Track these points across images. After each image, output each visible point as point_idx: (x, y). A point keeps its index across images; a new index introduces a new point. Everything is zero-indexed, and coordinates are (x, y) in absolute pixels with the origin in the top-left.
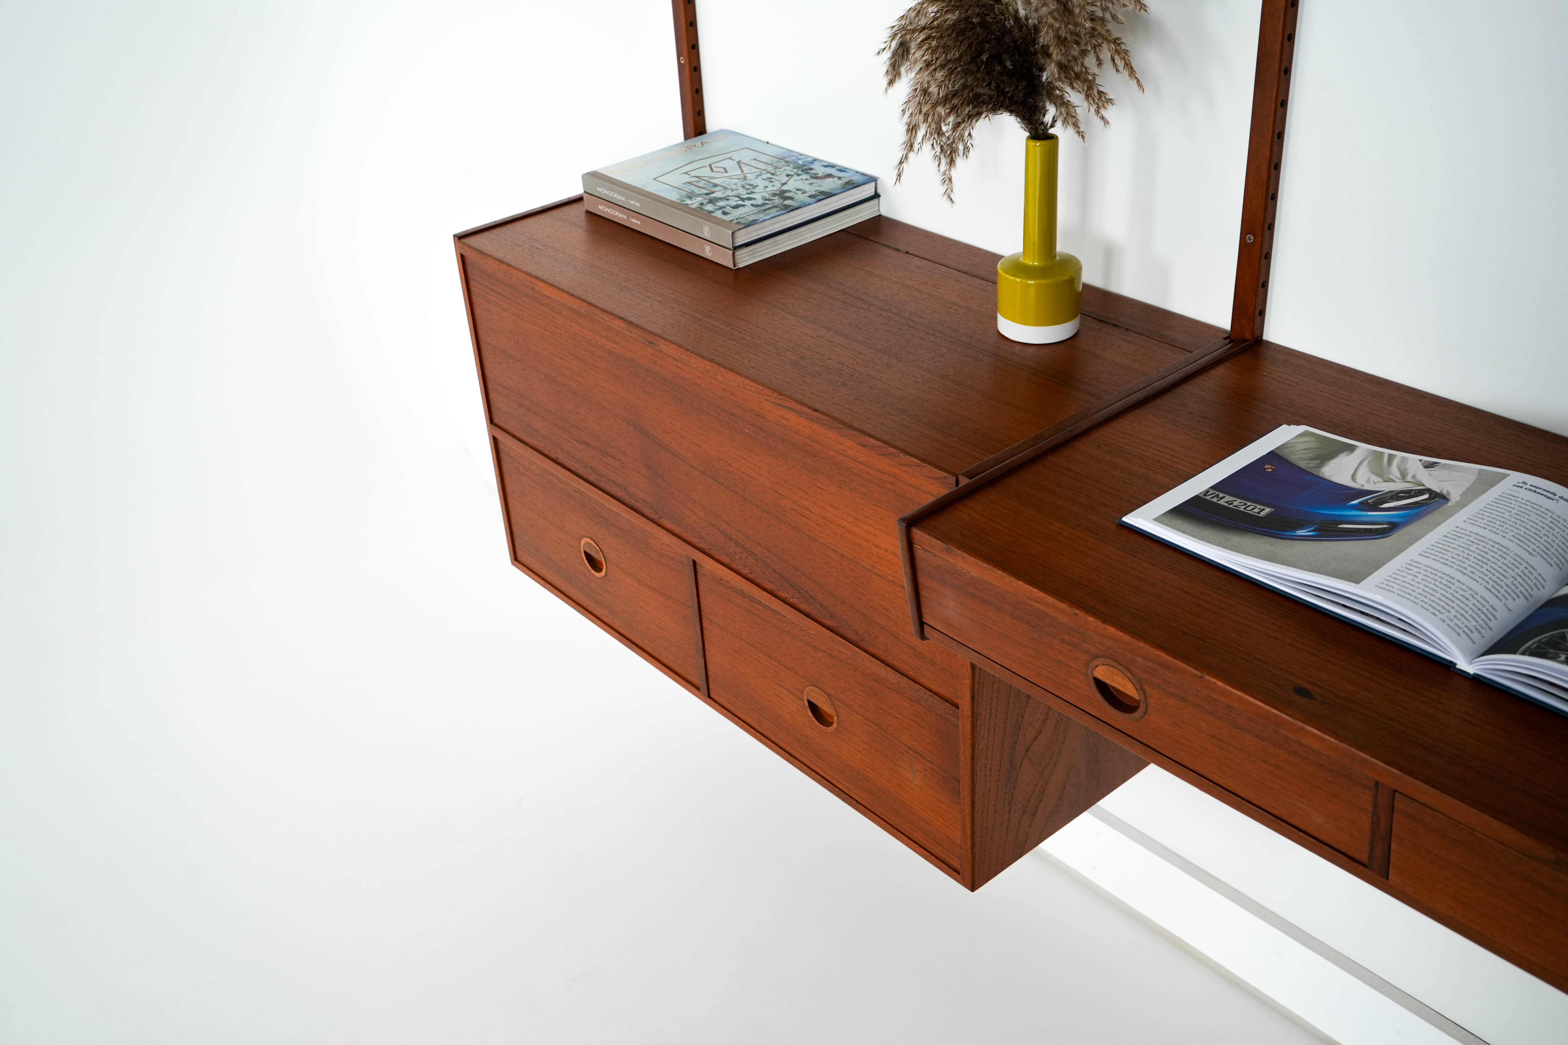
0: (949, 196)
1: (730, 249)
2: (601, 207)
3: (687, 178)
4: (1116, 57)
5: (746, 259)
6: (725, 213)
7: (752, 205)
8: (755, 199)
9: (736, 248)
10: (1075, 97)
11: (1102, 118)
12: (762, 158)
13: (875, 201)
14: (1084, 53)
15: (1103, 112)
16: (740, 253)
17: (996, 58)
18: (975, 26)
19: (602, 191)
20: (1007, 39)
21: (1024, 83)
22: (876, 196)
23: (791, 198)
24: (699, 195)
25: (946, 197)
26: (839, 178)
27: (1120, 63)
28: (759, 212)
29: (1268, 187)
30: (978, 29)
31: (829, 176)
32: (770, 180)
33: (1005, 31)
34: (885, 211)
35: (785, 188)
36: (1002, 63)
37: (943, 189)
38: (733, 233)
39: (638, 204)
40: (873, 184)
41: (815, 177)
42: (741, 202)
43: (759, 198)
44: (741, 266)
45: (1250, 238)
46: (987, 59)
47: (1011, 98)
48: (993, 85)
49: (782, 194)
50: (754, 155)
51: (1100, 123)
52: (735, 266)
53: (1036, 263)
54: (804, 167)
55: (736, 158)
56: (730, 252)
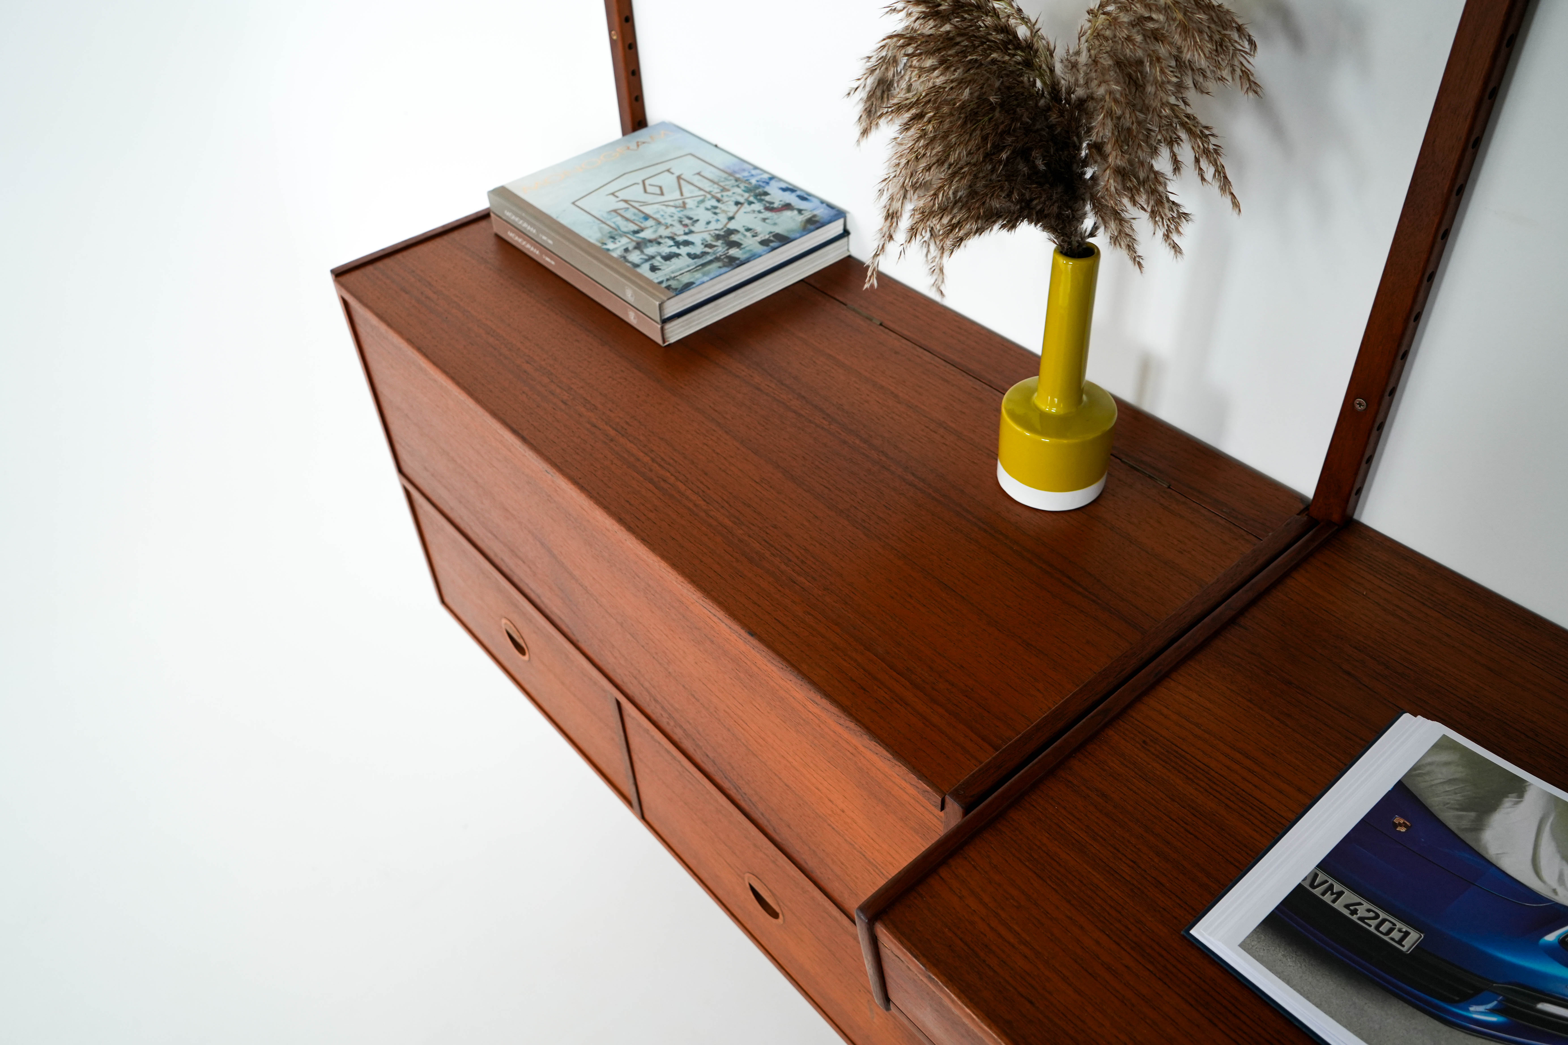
0: (939, 288)
1: (659, 321)
3: (613, 203)
4: (1204, 164)
5: (674, 334)
6: (653, 269)
7: (689, 255)
8: (692, 243)
9: (665, 321)
10: (1135, 215)
11: (1174, 248)
12: (709, 172)
13: (844, 241)
15: (1175, 237)
16: (669, 327)
17: (1022, 155)
18: (992, 109)
19: (513, 214)
22: (846, 233)
23: (739, 245)
24: (625, 234)
26: (800, 211)
28: (697, 269)
29: (1400, 344)
30: (997, 113)
31: (788, 206)
32: (714, 210)
35: (732, 225)
36: (1030, 163)
38: (662, 299)
40: (841, 221)
41: (771, 206)
42: (675, 250)
43: (697, 240)
44: (672, 340)
45: (1360, 405)
46: (1009, 156)
49: (727, 237)
50: (699, 166)
51: (1169, 253)
52: (664, 342)
53: (1054, 410)
54: (758, 189)
55: (676, 168)
56: (658, 325)
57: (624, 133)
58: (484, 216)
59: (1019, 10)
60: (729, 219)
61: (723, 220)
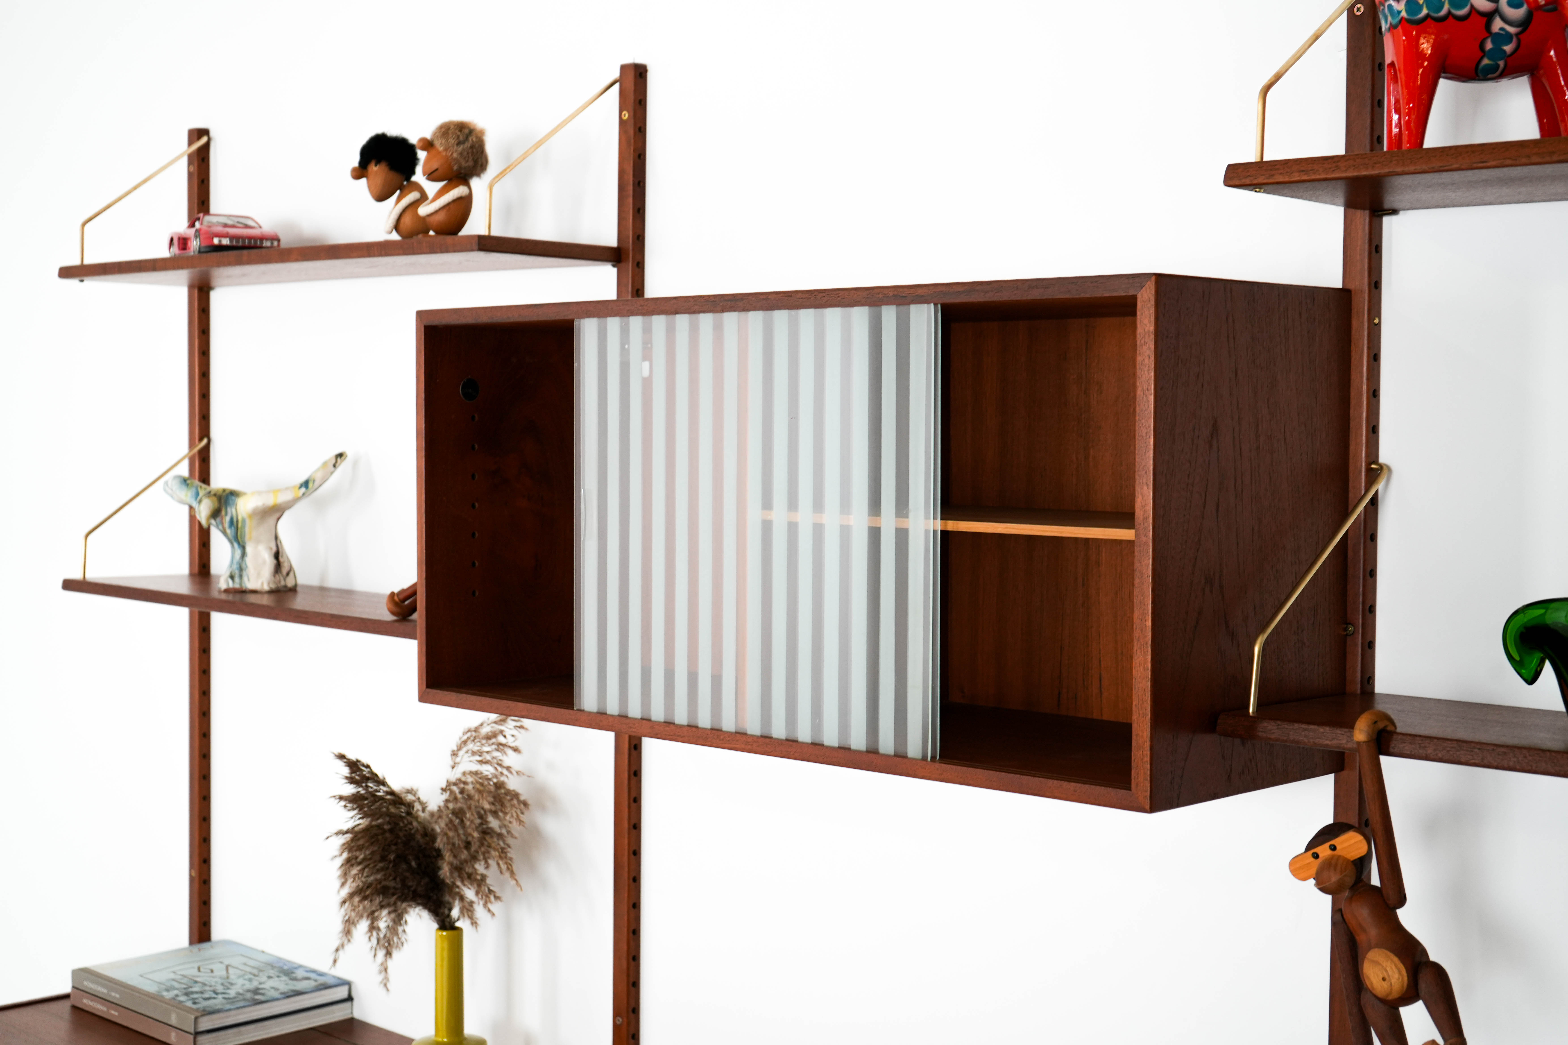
0: (386, 986)
1: (190, 1033)
2: (85, 1001)
3: (172, 976)
4: (501, 862)
6: (195, 1003)
7: (224, 998)
8: (228, 994)
9: (197, 1034)
10: (470, 893)
11: (489, 910)
12: (252, 963)
13: (348, 1004)
14: (474, 858)
15: (490, 906)
16: (201, 1039)
17: (401, 858)
18: (384, 831)
19: (89, 985)
20: (413, 843)
21: (426, 880)
22: (350, 999)
23: (263, 994)
24: (177, 989)
25: (382, 985)
26: (316, 981)
27: (504, 867)
28: (228, 1003)
29: (628, 976)
30: (388, 835)
31: (308, 978)
32: (250, 980)
33: (410, 837)
34: (357, 1015)
35: (261, 986)
36: (408, 863)
37: (381, 977)
38: (196, 1019)
39: (118, 996)
40: (346, 988)
41: (295, 979)
42: (214, 996)
43: (232, 993)
45: (619, 1020)
46: (394, 858)
47: (415, 892)
48: (398, 879)
49: (256, 991)
50: (244, 960)
51: (489, 915)
53: (445, 1040)
54: (288, 971)
55: (227, 962)
56: (192, 1037)
57: (191, 942)
58: (66, 997)
59: (419, 799)
60: (261, 983)
61: (255, 984)
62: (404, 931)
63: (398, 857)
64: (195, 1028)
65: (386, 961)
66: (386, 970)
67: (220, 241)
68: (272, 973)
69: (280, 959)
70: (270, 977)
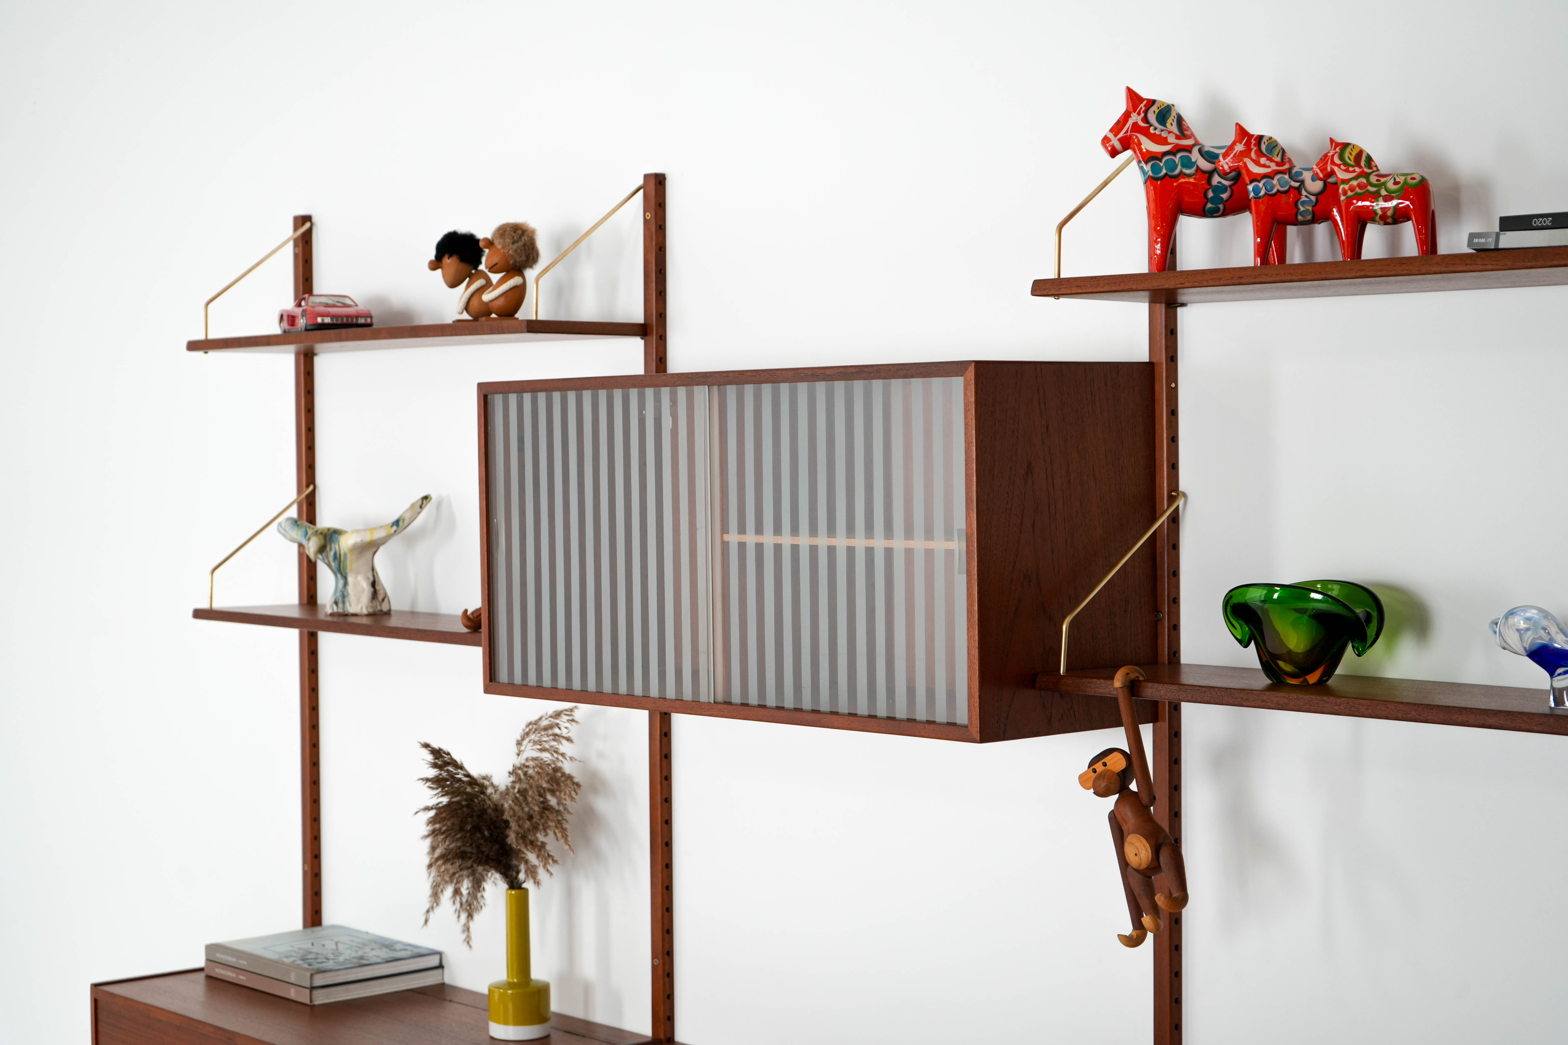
0: (468, 942)
1: (307, 987)
2: (217, 970)
3: (290, 949)
4: (557, 831)
5: (321, 998)
6: (310, 966)
7: (334, 962)
8: (337, 959)
9: (312, 988)
10: (532, 857)
11: (548, 870)
12: (358, 940)
13: (439, 971)
14: (535, 828)
15: (549, 867)
16: (316, 993)
17: (476, 828)
18: (463, 806)
19: (220, 957)
20: (486, 817)
21: (497, 847)
22: (441, 966)
23: (367, 960)
24: (294, 956)
25: (465, 943)
26: (412, 951)
27: (559, 835)
28: (337, 965)
29: (663, 923)
30: (465, 809)
31: (405, 950)
32: (356, 951)
33: (483, 812)
34: (447, 980)
35: (365, 955)
36: (482, 833)
37: (464, 936)
38: (312, 975)
39: (245, 963)
40: (437, 957)
41: (395, 950)
42: (326, 961)
43: (341, 959)
44: (317, 1003)
45: (657, 962)
46: (471, 828)
47: (487, 856)
48: (474, 846)
49: (361, 958)
50: (351, 938)
51: (548, 875)
52: (311, 1001)
53: (515, 980)
54: (388, 945)
55: (336, 939)
56: (308, 991)
57: (305, 926)
58: (201, 970)
59: (492, 783)
60: (365, 953)
61: (360, 953)
62: (482, 896)
63: (473, 827)
64: (311, 983)
65: (468, 922)
66: (468, 929)
67: (323, 320)
68: (374, 946)
69: (381, 938)
70: (373, 949)
